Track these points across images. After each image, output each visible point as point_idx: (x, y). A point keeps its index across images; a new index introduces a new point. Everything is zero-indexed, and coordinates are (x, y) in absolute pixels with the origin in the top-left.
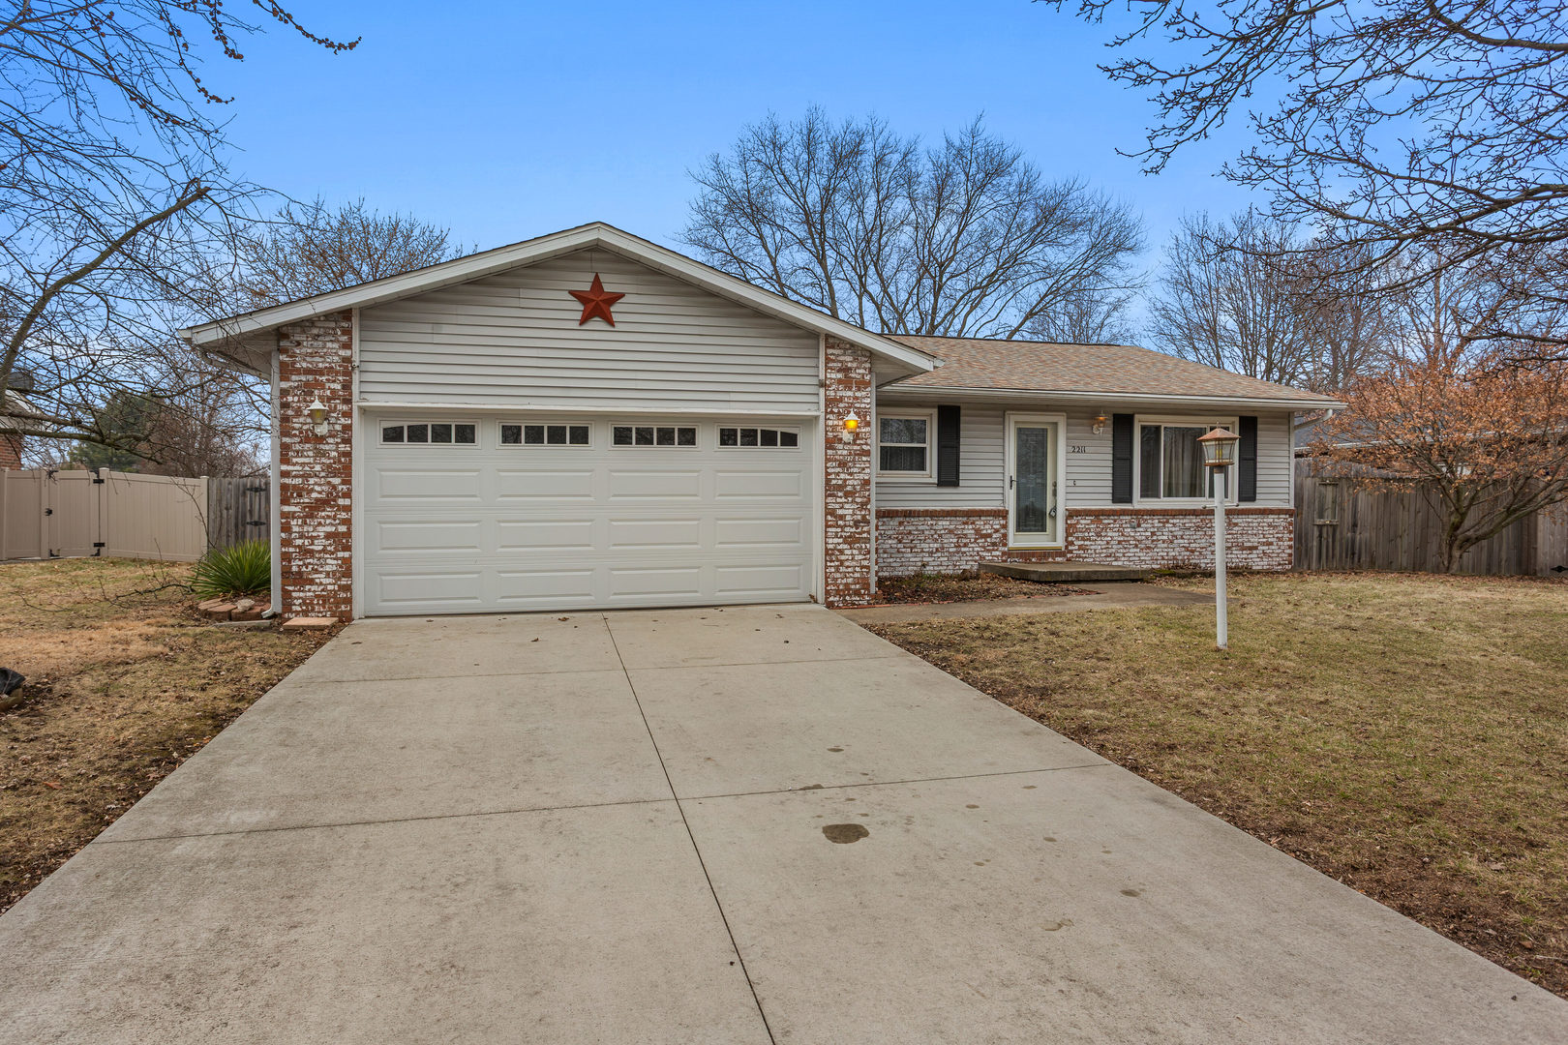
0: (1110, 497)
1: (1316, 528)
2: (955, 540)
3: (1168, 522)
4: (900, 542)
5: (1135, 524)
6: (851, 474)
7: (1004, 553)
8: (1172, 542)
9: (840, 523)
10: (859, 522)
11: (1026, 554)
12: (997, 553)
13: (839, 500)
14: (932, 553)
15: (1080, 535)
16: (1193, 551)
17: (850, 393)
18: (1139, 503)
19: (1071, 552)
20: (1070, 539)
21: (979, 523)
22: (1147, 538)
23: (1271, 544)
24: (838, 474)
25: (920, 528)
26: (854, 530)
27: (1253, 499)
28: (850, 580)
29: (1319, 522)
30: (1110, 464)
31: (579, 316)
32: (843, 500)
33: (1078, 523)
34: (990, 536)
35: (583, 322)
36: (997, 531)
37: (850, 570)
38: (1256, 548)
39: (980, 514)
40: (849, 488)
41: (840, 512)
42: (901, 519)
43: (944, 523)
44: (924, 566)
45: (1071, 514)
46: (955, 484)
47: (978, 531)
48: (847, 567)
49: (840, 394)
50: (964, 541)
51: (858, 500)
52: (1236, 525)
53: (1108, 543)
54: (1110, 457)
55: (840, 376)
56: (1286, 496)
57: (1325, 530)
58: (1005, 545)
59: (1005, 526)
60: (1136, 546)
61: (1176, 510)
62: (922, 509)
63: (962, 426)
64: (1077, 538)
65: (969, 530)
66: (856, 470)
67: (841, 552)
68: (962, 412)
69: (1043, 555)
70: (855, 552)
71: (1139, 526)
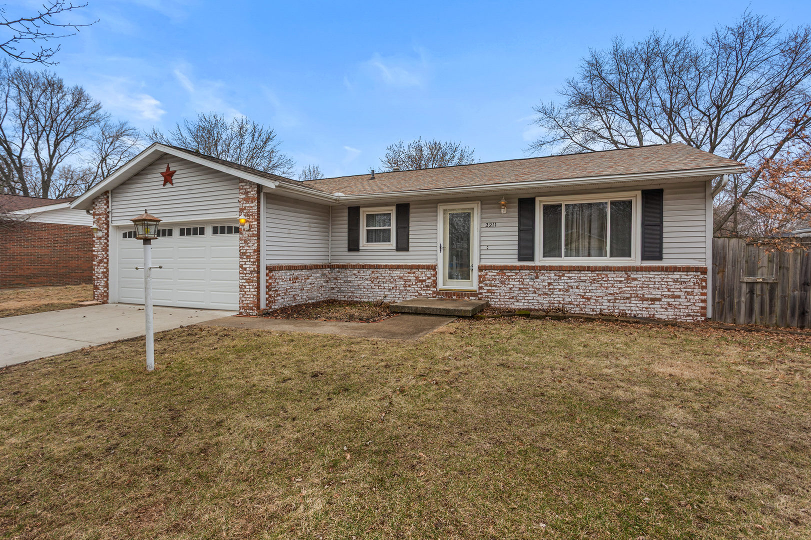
0: (516, 257)
1: (744, 286)
2: (403, 283)
3: (563, 275)
4: (372, 282)
5: (533, 277)
6: (249, 247)
7: (434, 292)
8: (567, 291)
9: (245, 272)
10: (252, 271)
11: (449, 294)
12: (430, 292)
13: (244, 260)
14: (390, 289)
15: (488, 282)
16: (589, 299)
17: (248, 205)
18: (540, 260)
19: (481, 294)
20: (481, 285)
21: (418, 273)
22: (544, 287)
23: (679, 297)
24: (244, 247)
25: (383, 275)
26: (250, 276)
27: (660, 258)
28: (248, 302)
29: (751, 279)
30: (517, 234)
31: (162, 183)
32: (246, 260)
33: (486, 275)
34: (425, 281)
35: (164, 185)
36: (429, 278)
37: (249, 296)
38: (660, 300)
39: (418, 267)
40: (248, 254)
41: (244, 266)
42: (373, 270)
43: (397, 273)
44: (385, 297)
45: (481, 269)
46: (406, 249)
47: (417, 278)
48: (248, 295)
49: (244, 206)
50: (409, 283)
51: (252, 260)
52: (635, 279)
53: (511, 289)
54: (516, 229)
55: (244, 196)
56: (703, 256)
57: (758, 287)
58: (435, 287)
59: (435, 275)
60: (535, 292)
61: (571, 267)
62: (385, 264)
63: (411, 215)
64: (486, 285)
65: (412, 277)
66: (251, 244)
67: (245, 286)
68: (411, 207)
69: (462, 294)
70: (251, 287)
71: (537, 277)
